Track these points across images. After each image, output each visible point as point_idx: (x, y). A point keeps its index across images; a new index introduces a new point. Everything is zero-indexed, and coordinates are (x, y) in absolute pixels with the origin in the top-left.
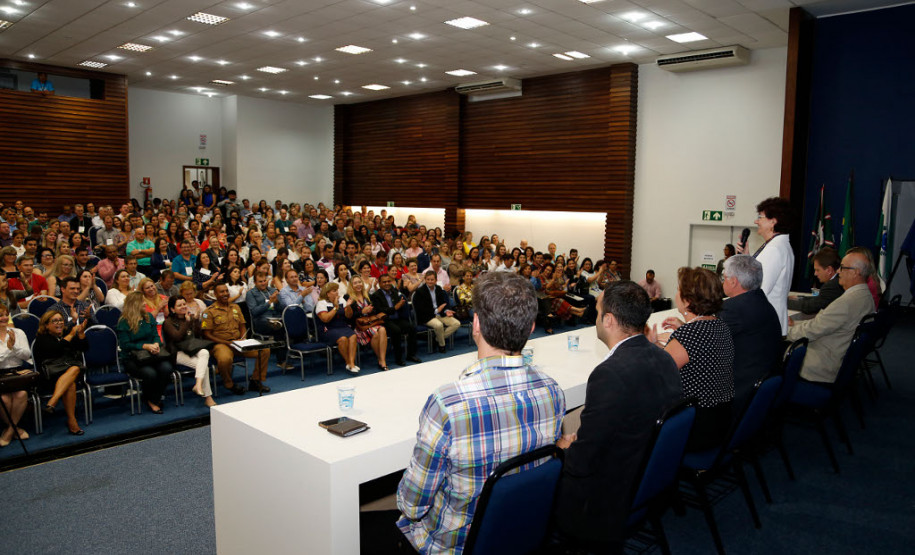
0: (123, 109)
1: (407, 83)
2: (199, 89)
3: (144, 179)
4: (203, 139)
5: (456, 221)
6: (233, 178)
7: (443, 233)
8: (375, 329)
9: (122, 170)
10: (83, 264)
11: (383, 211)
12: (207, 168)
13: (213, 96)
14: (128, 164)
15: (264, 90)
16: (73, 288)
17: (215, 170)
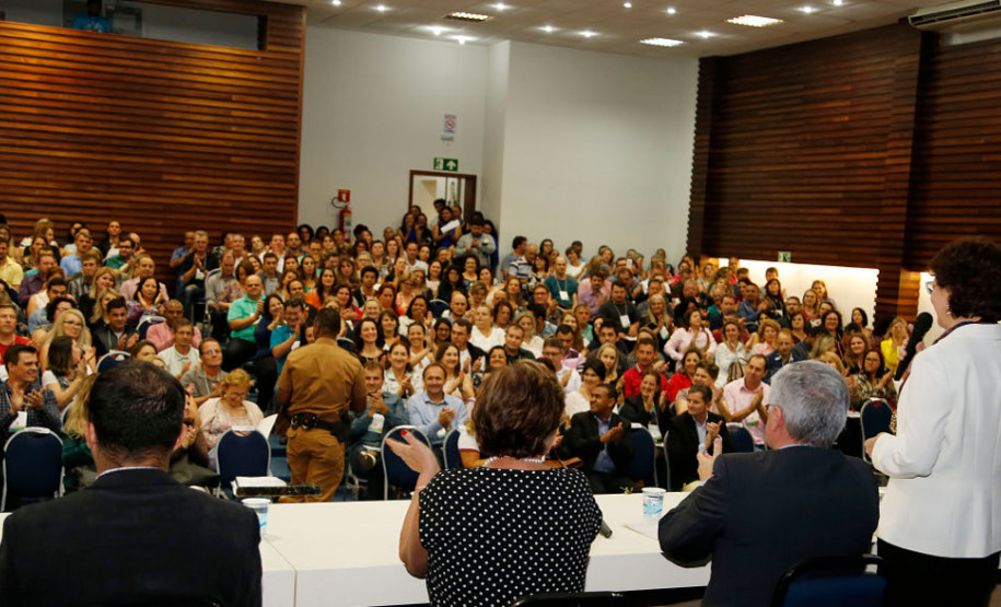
0: (295, 66)
1: (807, 10)
2: (437, 30)
3: (340, 193)
4: (450, 122)
5: (896, 297)
7: (871, 320)
9: (289, 175)
10: (119, 330)
11: (771, 271)
12: (460, 177)
13: (468, 43)
14: (298, 165)
15: (548, 29)
16: (30, 364)
17: (471, 180)
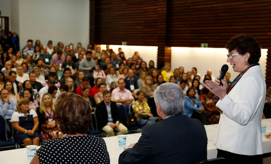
5: (164, 56)
6: (17, 26)
7: (156, 64)
8: (55, 132)
11: (120, 49)
12: (2, 17)
17: (7, 19)
